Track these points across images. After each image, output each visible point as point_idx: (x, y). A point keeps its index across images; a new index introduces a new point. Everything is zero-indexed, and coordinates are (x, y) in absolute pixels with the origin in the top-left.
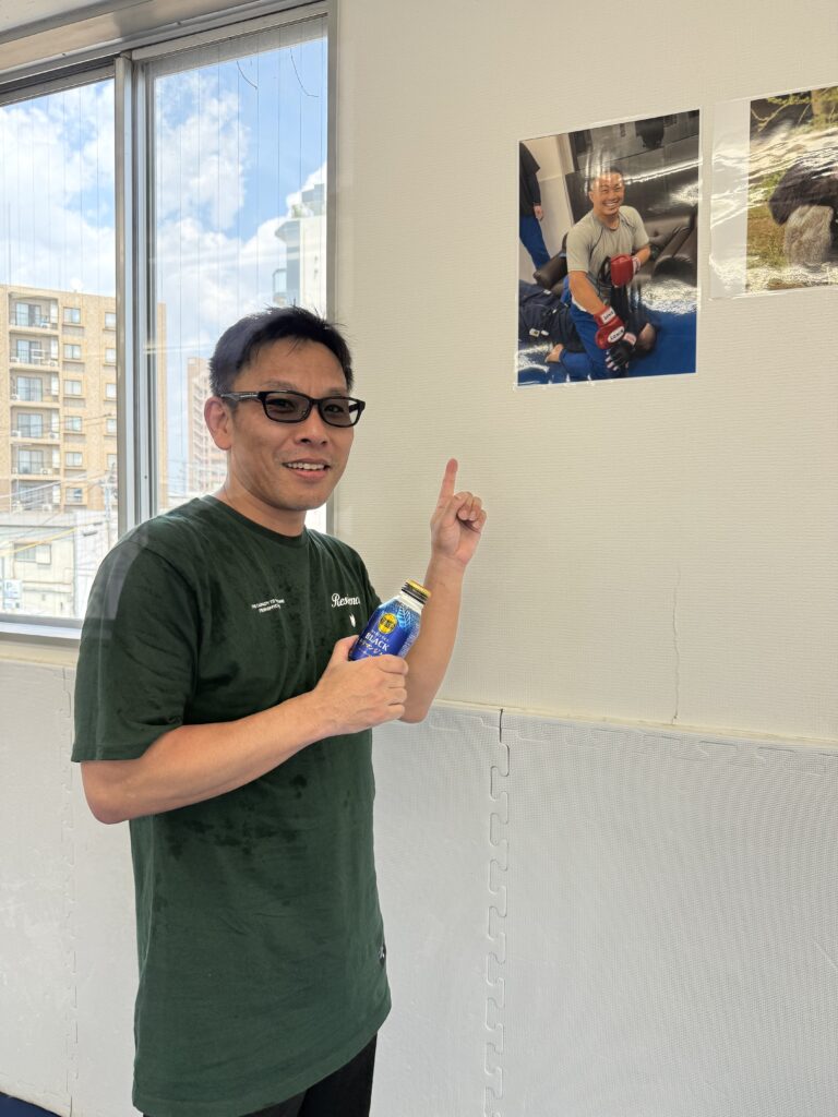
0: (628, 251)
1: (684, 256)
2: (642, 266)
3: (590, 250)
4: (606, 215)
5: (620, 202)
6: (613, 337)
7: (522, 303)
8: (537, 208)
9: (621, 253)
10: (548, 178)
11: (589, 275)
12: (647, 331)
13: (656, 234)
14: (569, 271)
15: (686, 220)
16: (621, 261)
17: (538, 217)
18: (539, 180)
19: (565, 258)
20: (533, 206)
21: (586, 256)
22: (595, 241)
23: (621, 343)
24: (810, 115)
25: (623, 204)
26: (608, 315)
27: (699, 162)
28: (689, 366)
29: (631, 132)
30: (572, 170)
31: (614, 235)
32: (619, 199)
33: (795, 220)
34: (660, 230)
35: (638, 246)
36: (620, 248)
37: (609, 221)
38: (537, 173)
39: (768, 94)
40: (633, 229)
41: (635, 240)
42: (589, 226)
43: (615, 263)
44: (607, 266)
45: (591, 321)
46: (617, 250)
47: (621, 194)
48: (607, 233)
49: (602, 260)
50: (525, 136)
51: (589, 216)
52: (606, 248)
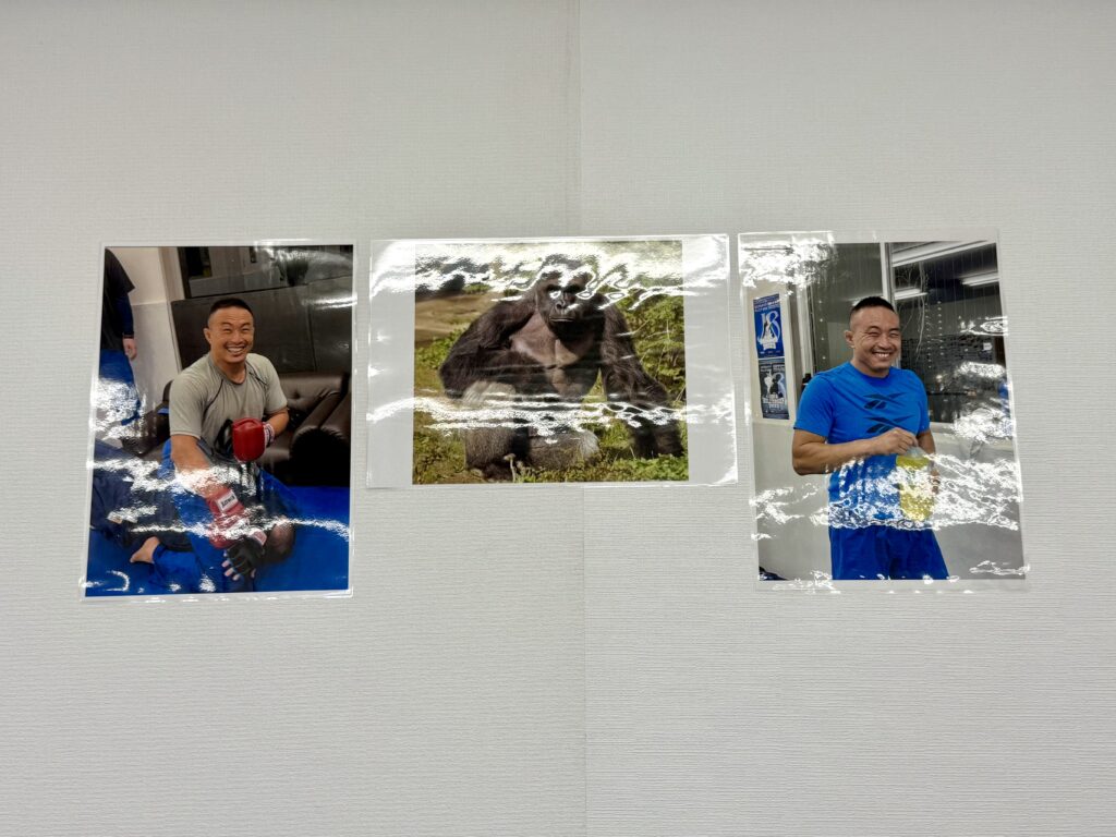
0: (258, 415)
1: (333, 428)
2: (276, 437)
3: (204, 408)
4: (229, 363)
5: (249, 348)
6: (234, 532)
8: (127, 342)
9: (247, 416)
10: (146, 303)
11: (201, 442)
13: (297, 396)
14: (172, 433)
15: (337, 382)
16: (248, 426)
17: (129, 354)
18: (133, 304)
19: (166, 416)
20: (121, 337)
21: (198, 416)
22: (211, 396)
23: (245, 540)
25: (252, 351)
26: (227, 501)
28: (339, 582)
30: (181, 297)
31: (239, 392)
32: (246, 343)
33: (470, 392)
34: (302, 391)
35: (271, 409)
36: (246, 409)
37: (232, 371)
38: (130, 294)
40: (265, 385)
41: (267, 401)
42: (203, 375)
43: (238, 429)
44: (227, 432)
45: (203, 507)
46: (243, 412)
47: (249, 337)
48: (229, 388)
49: (221, 422)
50: (112, 243)
51: (203, 361)
52: (228, 406)
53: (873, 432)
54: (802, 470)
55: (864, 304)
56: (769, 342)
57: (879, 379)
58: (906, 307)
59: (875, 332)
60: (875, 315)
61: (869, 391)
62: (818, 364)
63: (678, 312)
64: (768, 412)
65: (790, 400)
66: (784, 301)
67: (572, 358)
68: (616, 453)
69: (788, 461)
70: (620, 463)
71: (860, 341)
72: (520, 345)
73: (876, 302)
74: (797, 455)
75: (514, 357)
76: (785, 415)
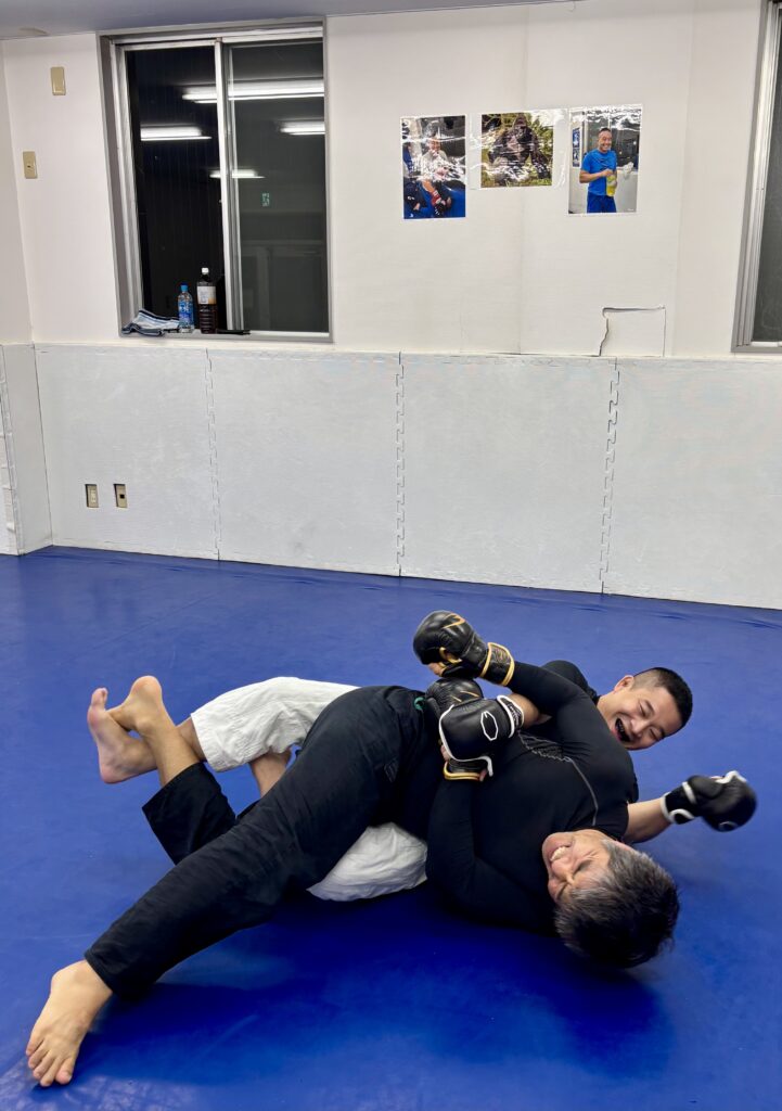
6: (438, 201)
7: (404, 186)
12: (449, 200)
17: (409, 151)
23: (440, 204)
24: (500, 123)
25: (440, 150)
26: (436, 193)
27: (465, 138)
28: (463, 215)
29: (442, 120)
33: (496, 162)
39: (487, 113)
45: (429, 195)
47: (439, 145)
50: (404, 120)
53: (602, 170)
54: (582, 182)
55: (603, 130)
56: (576, 143)
57: (604, 154)
58: (614, 131)
59: (605, 139)
60: (606, 134)
61: (601, 157)
62: (589, 150)
63: (552, 134)
64: (574, 165)
65: (580, 161)
66: (581, 130)
67: (523, 149)
68: (533, 178)
69: (578, 179)
70: (534, 181)
71: (601, 142)
72: (509, 145)
73: (606, 129)
74: (581, 177)
75: (507, 149)
76: (578, 165)
